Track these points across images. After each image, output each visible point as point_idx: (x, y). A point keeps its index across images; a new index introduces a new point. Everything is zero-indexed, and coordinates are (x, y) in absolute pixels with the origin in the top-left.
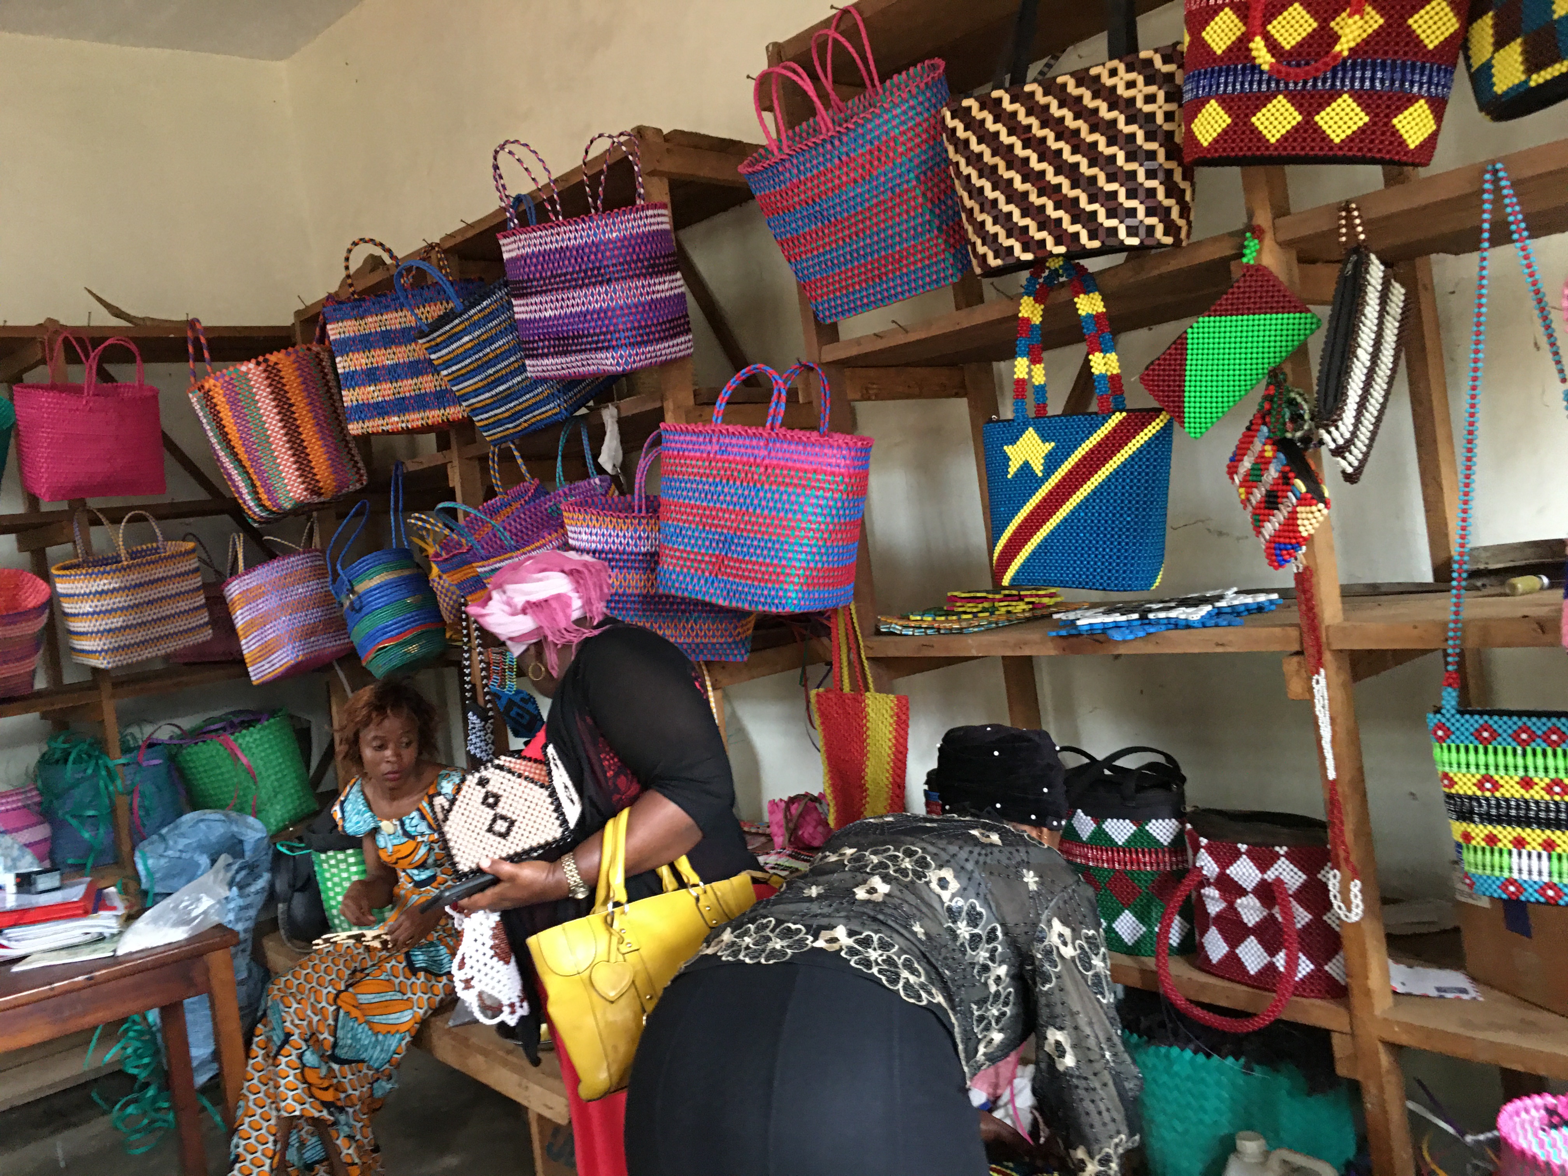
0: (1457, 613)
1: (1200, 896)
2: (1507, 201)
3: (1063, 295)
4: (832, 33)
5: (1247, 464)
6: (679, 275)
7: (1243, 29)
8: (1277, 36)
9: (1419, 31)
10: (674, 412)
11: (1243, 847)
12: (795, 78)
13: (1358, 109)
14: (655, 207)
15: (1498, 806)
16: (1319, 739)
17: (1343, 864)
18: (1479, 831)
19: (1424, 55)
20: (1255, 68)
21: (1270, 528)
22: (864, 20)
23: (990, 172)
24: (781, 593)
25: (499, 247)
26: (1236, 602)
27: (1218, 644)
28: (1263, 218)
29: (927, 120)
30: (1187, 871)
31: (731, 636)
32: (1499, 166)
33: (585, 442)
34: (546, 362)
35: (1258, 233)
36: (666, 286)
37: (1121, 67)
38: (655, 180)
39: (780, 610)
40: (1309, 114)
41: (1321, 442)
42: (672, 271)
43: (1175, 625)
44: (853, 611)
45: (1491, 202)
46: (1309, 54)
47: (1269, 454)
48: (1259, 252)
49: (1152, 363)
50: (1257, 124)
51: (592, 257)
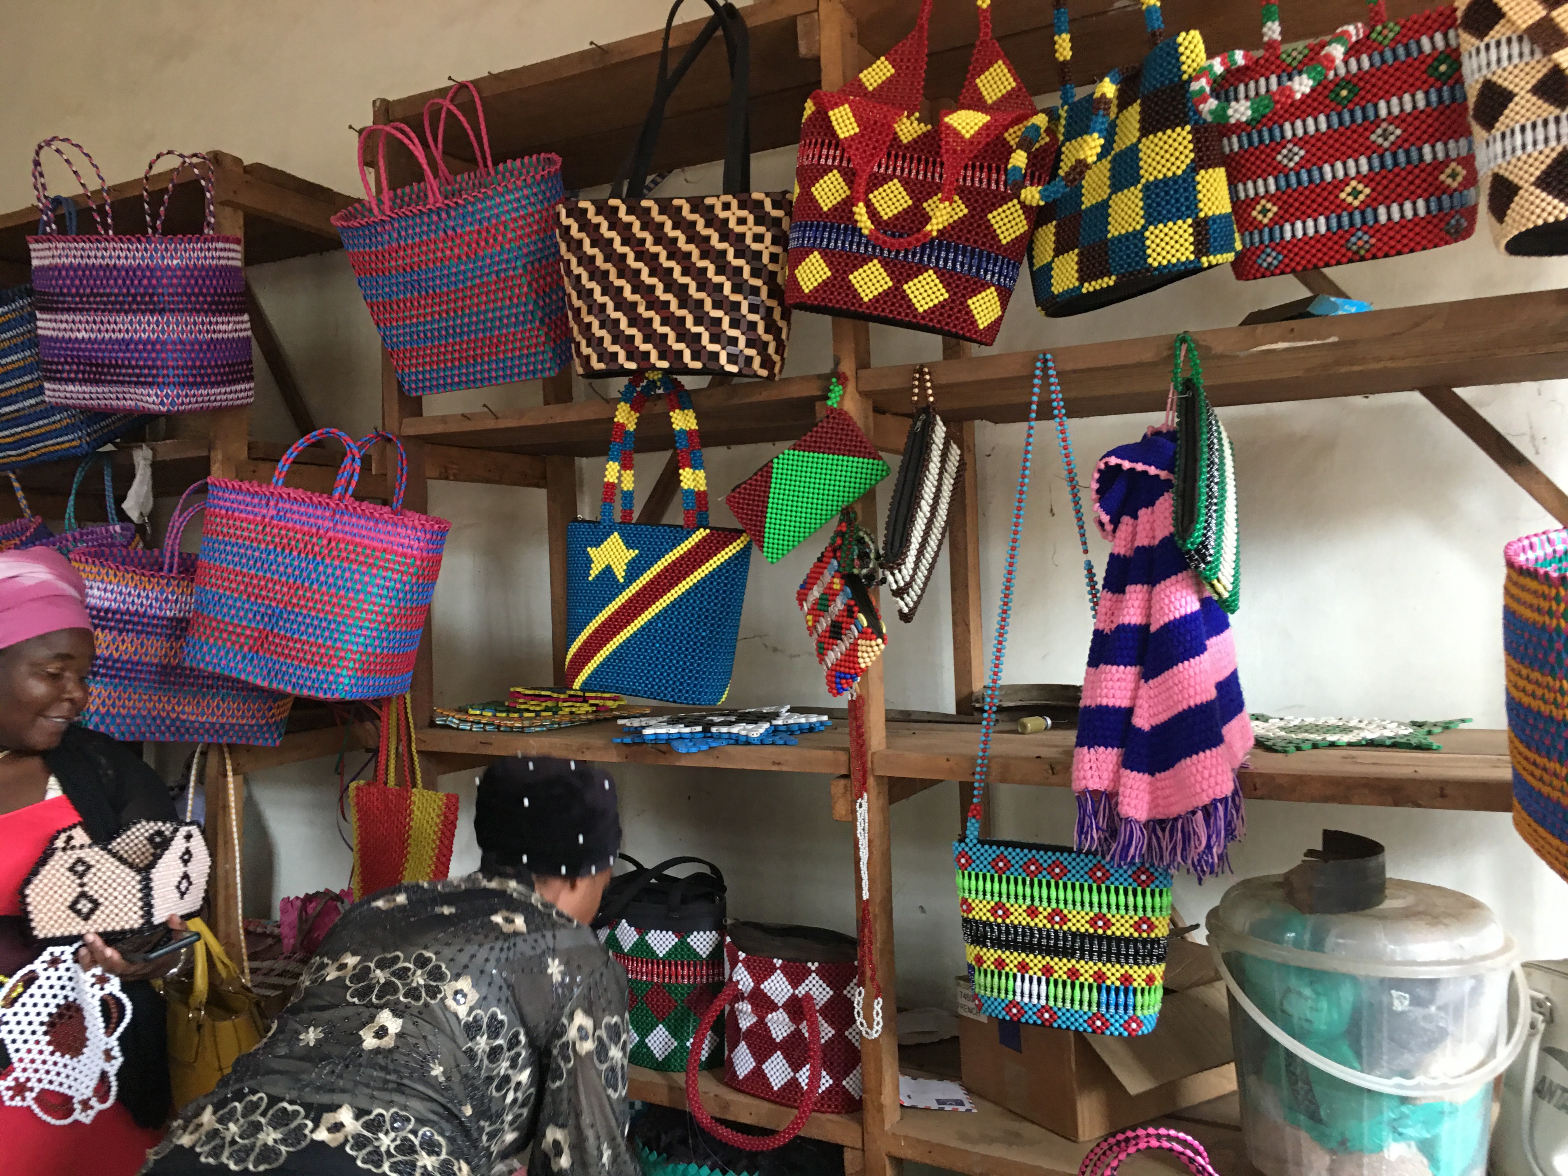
0: (984, 750)
1: (733, 1011)
2: (1053, 388)
3: (660, 407)
4: (447, 104)
5: (816, 593)
6: (246, 317)
7: (848, 193)
8: (877, 205)
9: (996, 226)
10: (223, 463)
11: (778, 962)
12: (406, 141)
13: (940, 286)
14: (227, 240)
15: (1008, 932)
16: (858, 860)
17: (868, 982)
18: (990, 955)
19: (998, 248)
20: (857, 231)
21: (832, 657)
22: (481, 99)
23: (601, 277)
24: (331, 678)
25: (29, 250)
26: (791, 721)
27: (774, 763)
28: (848, 367)
29: (539, 212)
30: (722, 983)
31: (263, 717)
32: (1049, 356)
33: (108, 483)
34: (71, 388)
35: (842, 380)
36: (230, 327)
37: (734, 203)
38: (228, 211)
39: (329, 696)
40: (899, 281)
41: (884, 581)
42: (240, 312)
43: (736, 740)
44: (408, 701)
45: (1040, 387)
46: (903, 227)
47: (837, 586)
48: (842, 397)
49: (739, 486)
50: (854, 281)
51: (145, 282)
